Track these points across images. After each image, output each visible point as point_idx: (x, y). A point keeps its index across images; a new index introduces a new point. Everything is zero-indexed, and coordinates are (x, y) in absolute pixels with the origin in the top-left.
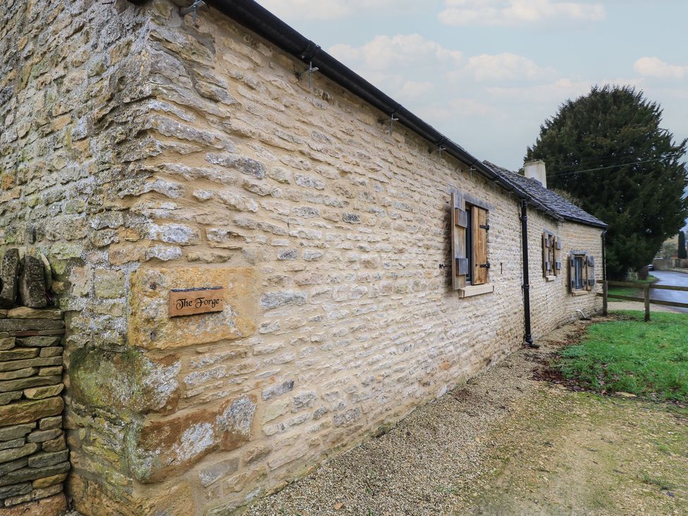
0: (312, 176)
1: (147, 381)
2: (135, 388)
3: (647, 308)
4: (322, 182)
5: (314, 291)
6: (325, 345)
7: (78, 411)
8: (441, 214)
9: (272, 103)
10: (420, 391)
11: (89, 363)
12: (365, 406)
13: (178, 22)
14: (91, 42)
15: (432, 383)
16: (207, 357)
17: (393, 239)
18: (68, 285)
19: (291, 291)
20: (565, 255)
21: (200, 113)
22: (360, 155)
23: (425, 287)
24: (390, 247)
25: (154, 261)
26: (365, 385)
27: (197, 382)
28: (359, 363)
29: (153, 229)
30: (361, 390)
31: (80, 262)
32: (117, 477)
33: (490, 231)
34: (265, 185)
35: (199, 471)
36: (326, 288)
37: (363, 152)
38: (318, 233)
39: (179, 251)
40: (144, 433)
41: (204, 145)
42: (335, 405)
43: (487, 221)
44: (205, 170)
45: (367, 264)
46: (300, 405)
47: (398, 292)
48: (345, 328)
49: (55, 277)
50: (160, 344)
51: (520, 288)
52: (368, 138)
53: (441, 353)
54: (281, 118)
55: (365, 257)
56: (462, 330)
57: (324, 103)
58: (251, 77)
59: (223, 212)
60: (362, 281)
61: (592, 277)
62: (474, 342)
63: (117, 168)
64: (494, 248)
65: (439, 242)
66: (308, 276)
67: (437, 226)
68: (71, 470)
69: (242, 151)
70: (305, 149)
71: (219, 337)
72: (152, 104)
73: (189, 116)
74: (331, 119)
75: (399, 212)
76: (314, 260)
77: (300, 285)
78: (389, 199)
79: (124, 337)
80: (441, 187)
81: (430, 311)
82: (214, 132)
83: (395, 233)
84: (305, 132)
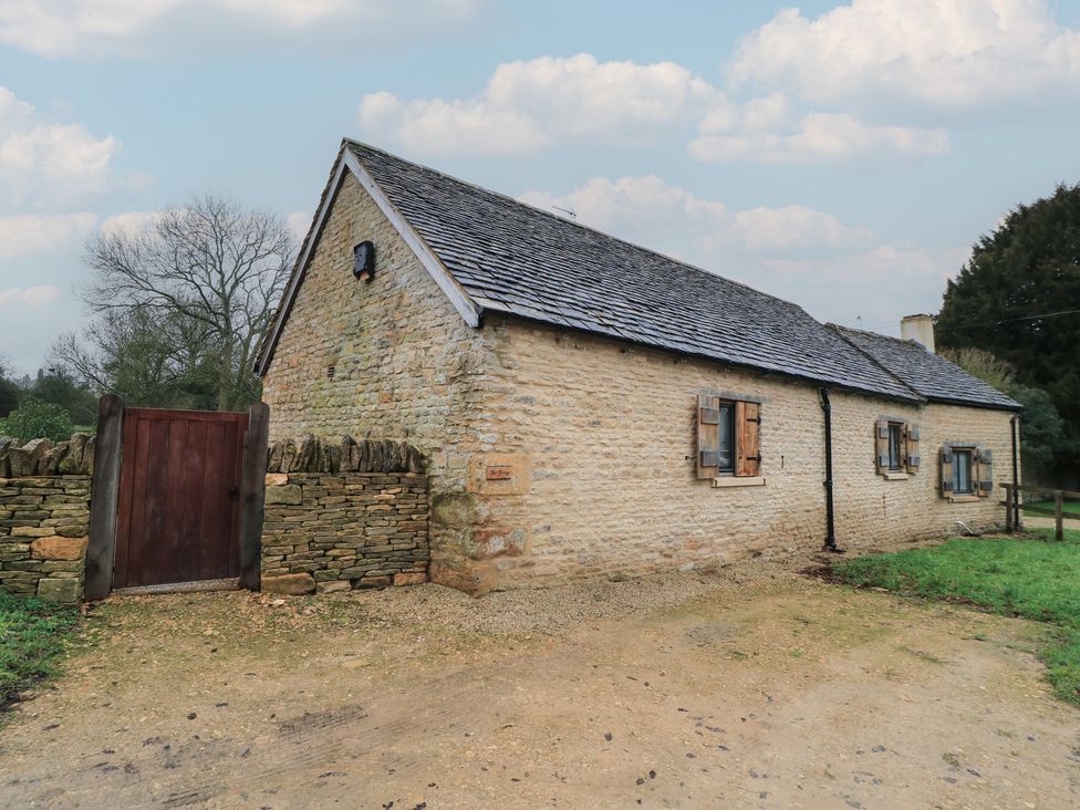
0: (566, 399)
1: (476, 509)
2: (470, 512)
3: (1059, 524)
4: (572, 401)
5: (565, 471)
6: (572, 507)
7: (436, 528)
8: (689, 413)
9: (542, 361)
10: (660, 560)
11: (445, 502)
12: (604, 556)
13: (495, 334)
14: (448, 335)
15: (674, 557)
16: (502, 502)
17: (632, 436)
18: (431, 461)
19: (550, 470)
20: (934, 448)
21: (502, 377)
22: (603, 379)
23: (666, 475)
24: (630, 442)
25: (481, 452)
26: (604, 540)
27: (498, 515)
28: (599, 524)
29: (481, 436)
30: (601, 544)
31: (439, 450)
32: (459, 558)
33: (763, 424)
34: (535, 409)
35: (497, 561)
36: (574, 470)
37: (607, 376)
38: (570, 435)
39: (491, 447)
40: (474, 533)
41: (504, 392)
42: (579, 548)
43: (759, 414)
44: (504, 405)
45: (607, 455)
46: (554, 542)
47: (637, 476)
48: (588, 498)
49: (423, 457)
50: (482, 492)
51: (821, 484)
52: (612, 366)
53: (687, 534)
54: (547, 368)
55: (606, 450)
56: (715, 517)
57: (575, 351)
58: (529, 351)
59: (513, 426)
60: (602, 466)
61: (987, 478)
62: (734, 531)
63: (463, 405)
64: (769, 440)
65: (686, 436)
66: (562, 461)
67: (683, 423)
68: (430, 561)
69: (524, 392)
70: (562, 383)
71: (508, 492)
72: (482, 377)
73: (498, 379)
74: (580, 360)
75: (640, 415)
76: (566, 452)
77: (556, 467)
78: (630, 407)
79: (465, 489)
80: (690, 390)
81: (672, 495)
82: (510, 385)
83: (635, 432)
84: (561, 373)
